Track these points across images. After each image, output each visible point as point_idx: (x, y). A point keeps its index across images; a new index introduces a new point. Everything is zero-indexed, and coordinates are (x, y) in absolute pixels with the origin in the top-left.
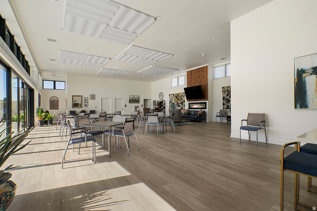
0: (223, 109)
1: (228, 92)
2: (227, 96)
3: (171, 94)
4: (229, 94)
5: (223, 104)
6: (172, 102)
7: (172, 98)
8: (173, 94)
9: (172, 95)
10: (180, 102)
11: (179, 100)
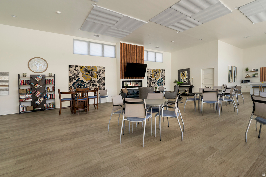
0: (147, 86)
1: (151, 73)
2: (150, 76)
3: (74, 64)
4: (151, 75)
5: (148, 83)
6: (77, 79)
7: (76, 72)
8: (79, 65)
9: (78, 68)
10: (97, 80)
11: (95, 76)
